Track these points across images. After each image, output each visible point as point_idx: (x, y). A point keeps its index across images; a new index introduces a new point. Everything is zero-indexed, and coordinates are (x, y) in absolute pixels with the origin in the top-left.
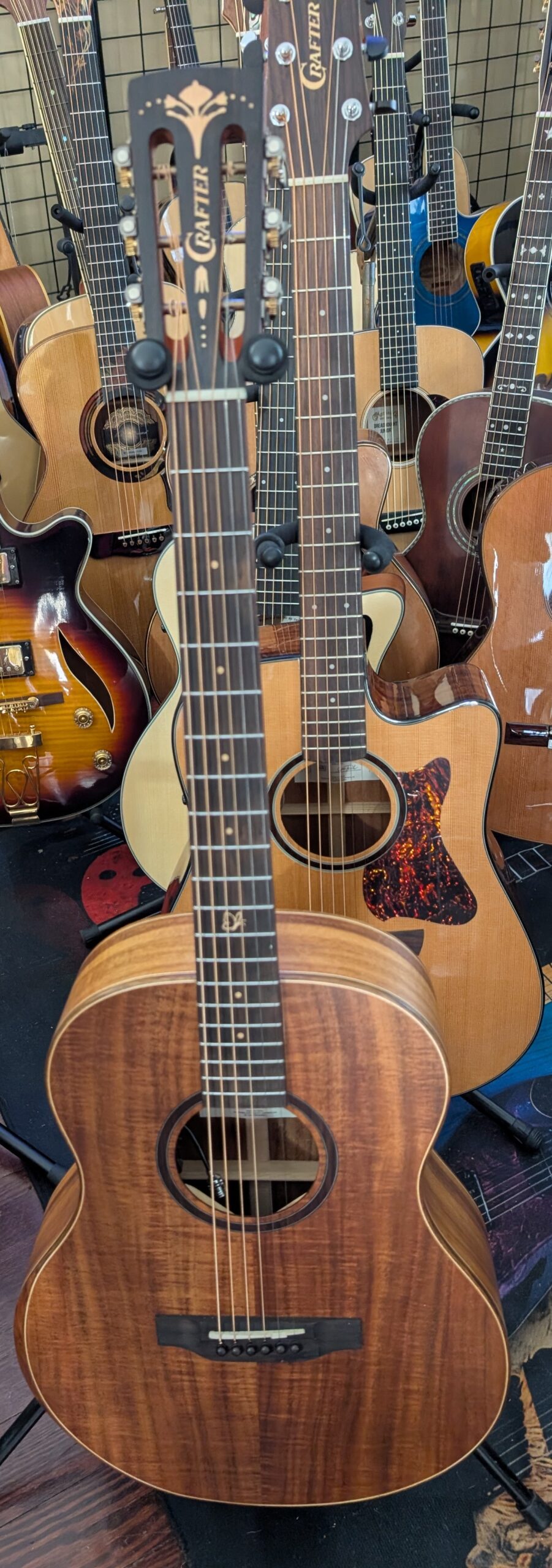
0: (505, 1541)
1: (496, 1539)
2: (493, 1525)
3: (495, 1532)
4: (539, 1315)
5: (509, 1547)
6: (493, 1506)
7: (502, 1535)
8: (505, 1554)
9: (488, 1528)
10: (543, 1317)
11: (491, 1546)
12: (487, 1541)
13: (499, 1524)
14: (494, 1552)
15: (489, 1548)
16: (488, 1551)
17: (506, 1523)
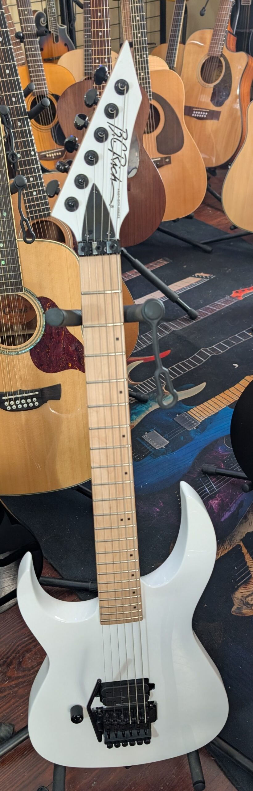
0: (246, 602)
1: (242, 602)
2: (240, 597)
3: (241, 600)
4: (244, 521)
5: (248, 603)
6: (238, 591)
7: (244, 600)
8: (246, 606)
9: (238, 599)
10: (246, 522)
11: (241, 604)
12: (238, 603)
13: (242, 597)
14: (242, 607)
15: (240, 605)
16: (240, 607)
17: (245, 596)
